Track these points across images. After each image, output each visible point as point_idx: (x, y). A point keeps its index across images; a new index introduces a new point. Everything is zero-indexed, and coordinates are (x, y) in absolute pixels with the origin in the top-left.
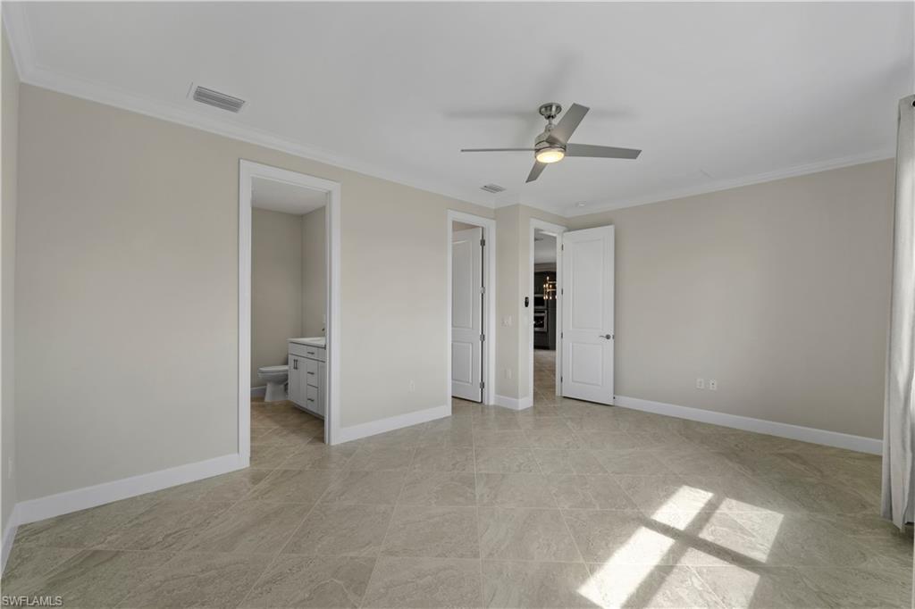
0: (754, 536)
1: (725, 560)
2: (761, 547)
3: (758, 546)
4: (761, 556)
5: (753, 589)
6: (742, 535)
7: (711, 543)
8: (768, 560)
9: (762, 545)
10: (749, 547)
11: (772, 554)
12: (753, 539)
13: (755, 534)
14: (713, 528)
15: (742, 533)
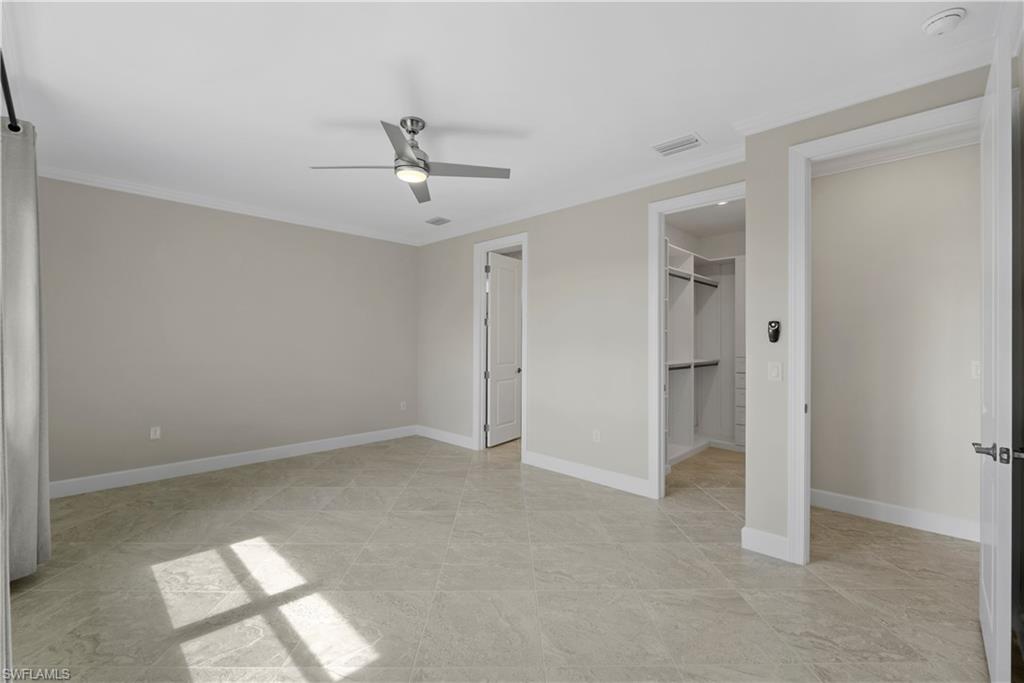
0: (216, 664)
1: (213, 617)
2: (198, 658)
3: (202, 657)
4: (189, 648)
5: (171, 615)
6: (229, 654)
7: (242, 619)
8: (179, 649)
9: (198, 662)
10: (208, 647)
11: (180, 661)
12: (214, 659)
13: (219, 669)
14: (261, 633)
15: (232, 657)
